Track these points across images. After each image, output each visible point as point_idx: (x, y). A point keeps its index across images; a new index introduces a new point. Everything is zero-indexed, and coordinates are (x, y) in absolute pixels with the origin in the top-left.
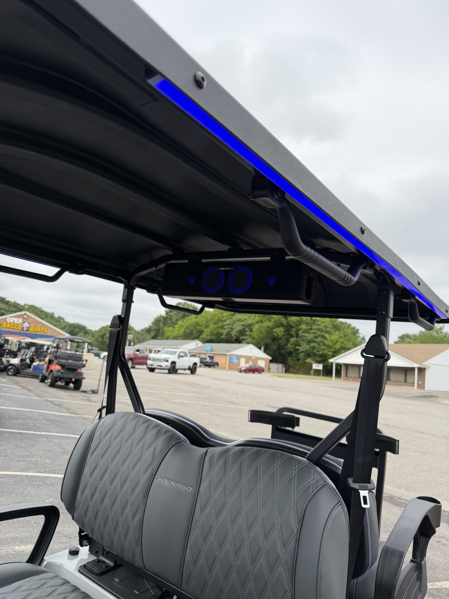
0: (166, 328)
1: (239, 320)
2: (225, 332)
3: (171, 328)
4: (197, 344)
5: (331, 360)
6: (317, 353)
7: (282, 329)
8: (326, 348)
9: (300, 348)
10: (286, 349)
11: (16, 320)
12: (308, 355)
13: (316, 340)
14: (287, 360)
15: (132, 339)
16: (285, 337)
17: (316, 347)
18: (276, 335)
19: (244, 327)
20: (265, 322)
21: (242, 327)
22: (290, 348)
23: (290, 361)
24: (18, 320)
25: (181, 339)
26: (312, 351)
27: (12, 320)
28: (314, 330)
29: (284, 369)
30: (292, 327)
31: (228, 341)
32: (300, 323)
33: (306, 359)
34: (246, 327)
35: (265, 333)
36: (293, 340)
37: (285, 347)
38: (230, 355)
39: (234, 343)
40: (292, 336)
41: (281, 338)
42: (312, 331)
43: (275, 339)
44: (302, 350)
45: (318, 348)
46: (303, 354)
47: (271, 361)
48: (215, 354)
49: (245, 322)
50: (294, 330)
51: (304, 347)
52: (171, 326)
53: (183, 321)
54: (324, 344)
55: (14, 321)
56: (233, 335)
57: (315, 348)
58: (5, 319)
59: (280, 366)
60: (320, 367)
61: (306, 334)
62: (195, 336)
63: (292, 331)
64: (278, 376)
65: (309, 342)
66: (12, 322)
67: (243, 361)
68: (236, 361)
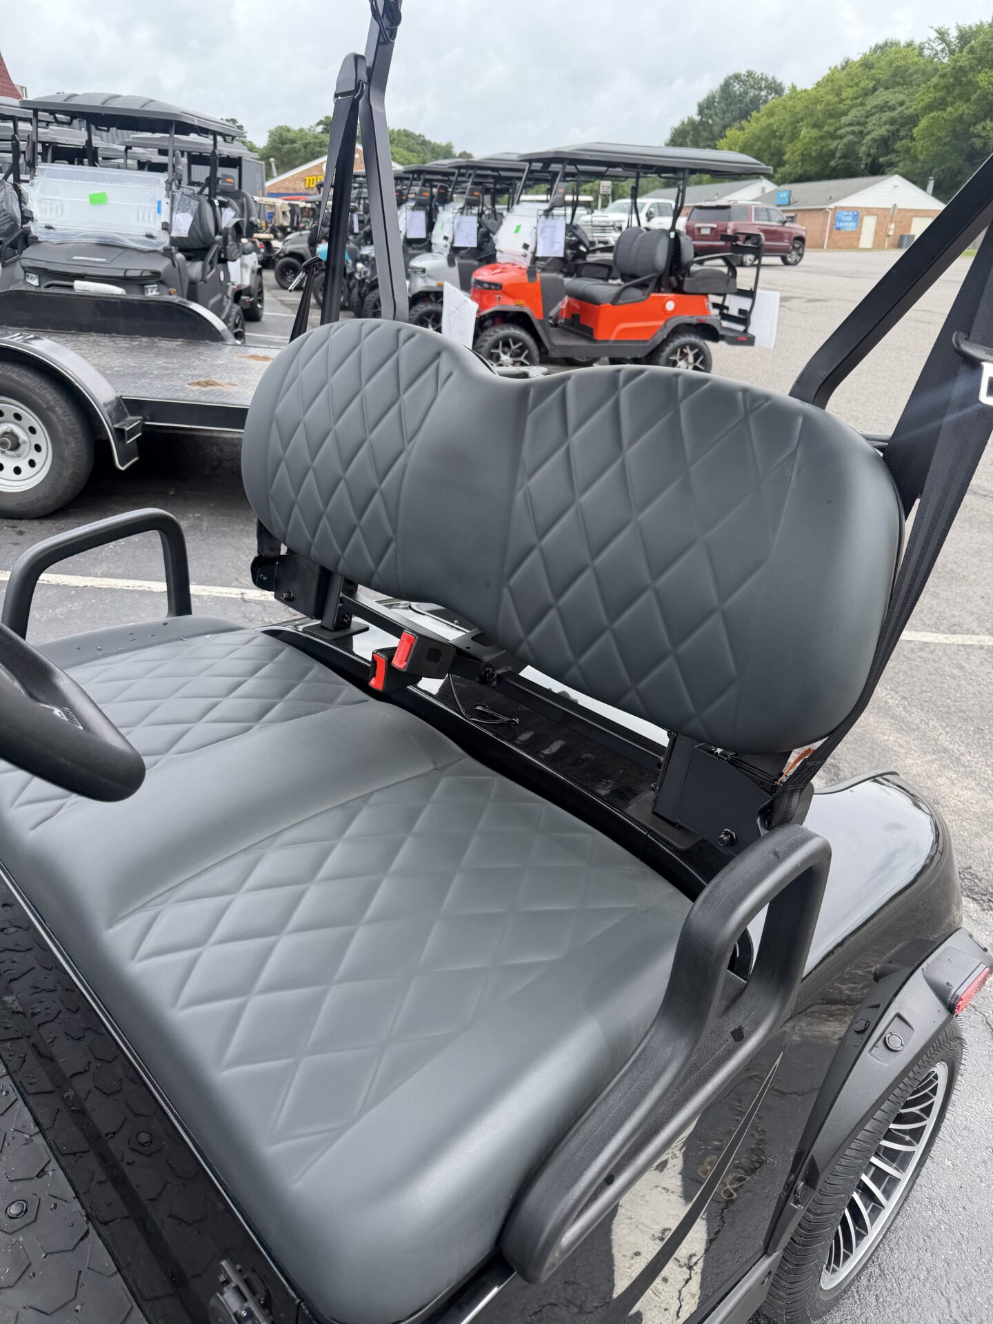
2: (840, 146)
4: (763, 189)
19: (893, 128)
21: (888, 127)
31: (848, 172)
35: (946, 139)
38: (836, 210)
39: (863, 175)
48: (798, 211)
56: (861, 155)
67: (869, 224)
68: (849, 226)
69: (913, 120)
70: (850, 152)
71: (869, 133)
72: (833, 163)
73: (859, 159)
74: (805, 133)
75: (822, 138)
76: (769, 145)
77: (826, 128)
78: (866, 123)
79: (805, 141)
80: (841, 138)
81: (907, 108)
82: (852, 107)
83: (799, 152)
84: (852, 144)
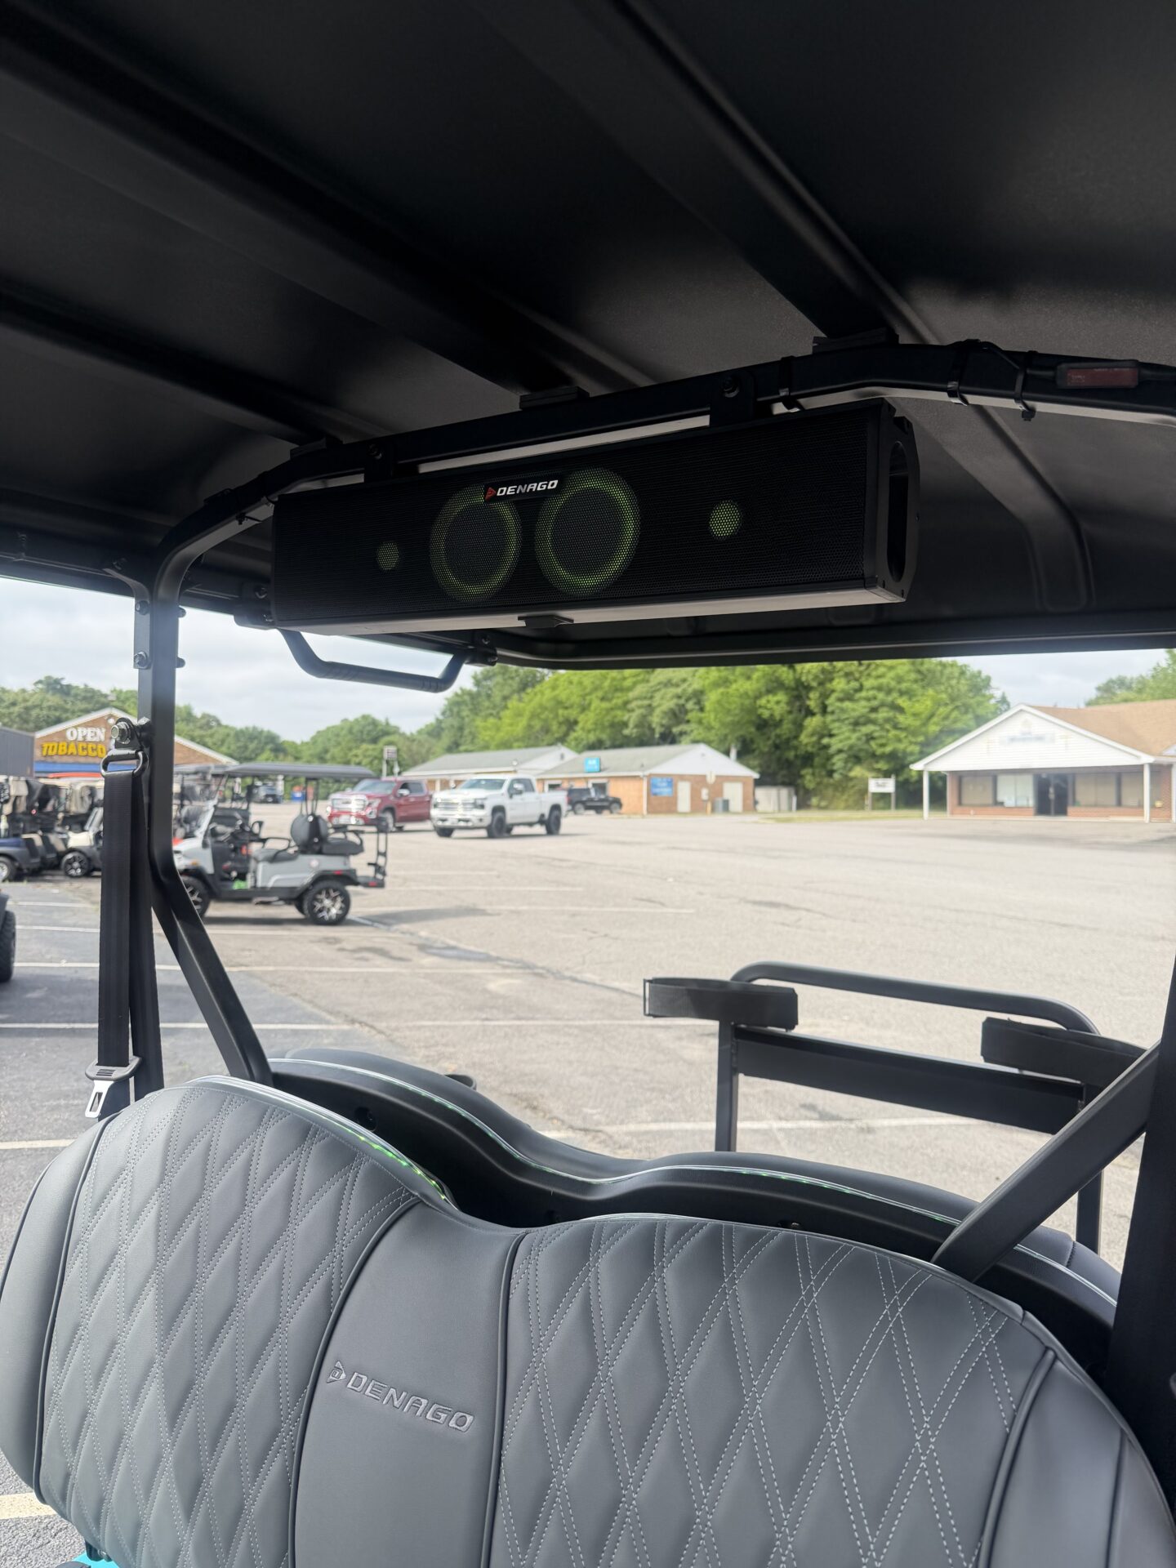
0: (479, 722)
1: (668, 683)
2: (633, 718)
3: (491, 720)
4: (562, 757)
5: (916, 767)
6: (879, 751)
7: (781, 697)
8: (903, 735)
9: (833, 741)
10: (796, 748)
11: (89, 733)
12: (856, 758)
13: (873, 716)
14: (801, 777)
15: (395, 756)
16: (791, 717)
17: (876, 734)
18: (766, 714)
19: (682, 701)
20: (735, 681)
21: (675, 701)
22: (806, 745)
23: (809, 779)
24: (96, 734)
25: (519, 747)
26: (865, 747)
27: (80, 734)
28: (868, 690)
29: (794, 800)
30: (808, 688)
31: (642, 741)
32: (828, 677)
33: (850, 770)
34: (687, 700)
35: (737, 711)
36: (813, 723)
37: (795, 743)
38: (650, 777)
39: (658, 744)
40: (810, 713)
41: (781, 721)
42: (863, 694)
43: (763, 725)
44: (840, 746)
45: (881, 737)
46: (843, 756)
47: (758, 783)
48: (610, 778)
49: (685, 686)
50: (813, 695)
51: (843, 738)
52: (491, 715)
53: (520, 700)
54: (896, 727)
55: (84, 737)
56: (654, 725)
57: (873, 738)
58: (62, 734)
59: (784, 792)
60: (889, 786)
61: (847, 704)
62: (556, 735)
63: (809, 699)
64: (779, 820)
65: (856, 724)
66: (80, 738)
67: (684, 791)
68: (665, 791)
69: (698, 696)
70: (643, 723)
71: (659, 705)
72: (626, 732)
73: (653, 730)
74: (596, 703)
75: (612, 709)
76: (557, 716)
77: (614, 701)
78: (652, 697)
79: (598, 711)
80: (632, 710)
81: (690, 685)
82: (635, 684)
83: (591, 721)
84: (644, 716)
